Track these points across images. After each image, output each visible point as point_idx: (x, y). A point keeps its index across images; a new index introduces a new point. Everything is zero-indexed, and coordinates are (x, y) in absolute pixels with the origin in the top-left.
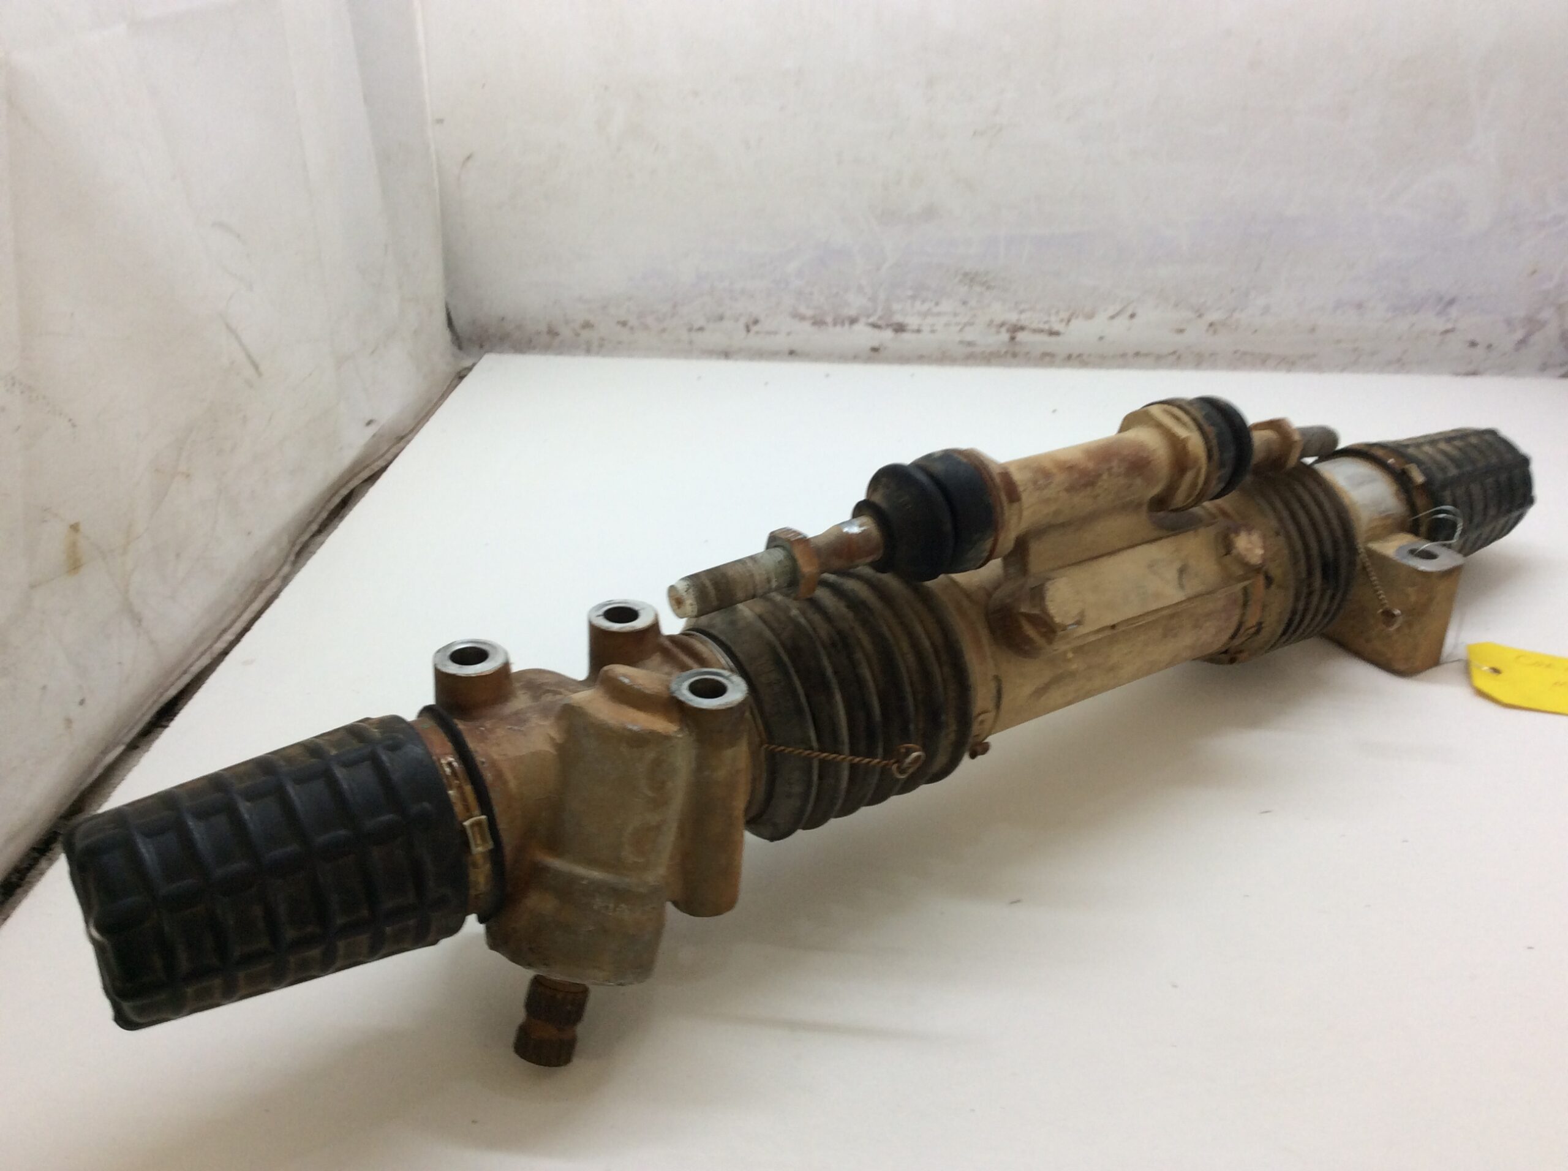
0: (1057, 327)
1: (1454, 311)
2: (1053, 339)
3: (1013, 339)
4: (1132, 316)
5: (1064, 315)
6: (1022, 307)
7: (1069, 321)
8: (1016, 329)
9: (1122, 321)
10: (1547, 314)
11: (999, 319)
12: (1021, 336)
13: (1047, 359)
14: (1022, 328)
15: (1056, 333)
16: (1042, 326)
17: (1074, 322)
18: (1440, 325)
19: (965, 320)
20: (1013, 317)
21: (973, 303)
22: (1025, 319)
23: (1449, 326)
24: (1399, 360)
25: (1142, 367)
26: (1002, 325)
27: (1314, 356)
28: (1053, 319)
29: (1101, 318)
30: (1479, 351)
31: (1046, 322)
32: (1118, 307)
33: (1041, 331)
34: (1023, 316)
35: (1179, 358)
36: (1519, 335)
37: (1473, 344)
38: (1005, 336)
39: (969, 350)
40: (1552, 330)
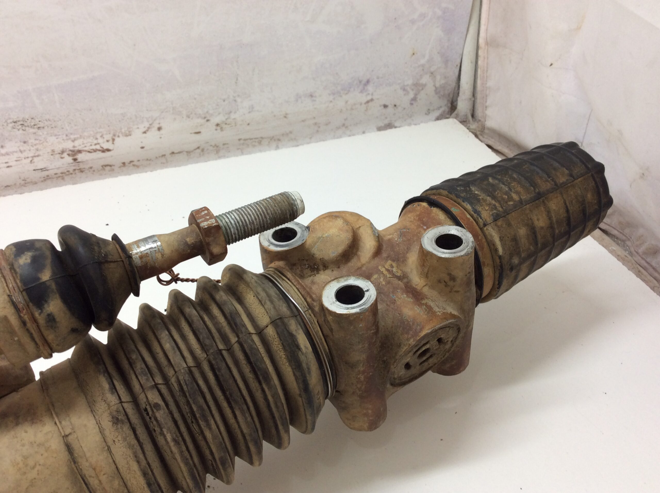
0: (106, 146)
1: (370, 88)
2: (108, 154)
3: (75, 160)
4: (159, 129)
5: (109, 137)
6: (72, 137)
7: (113, 140)
8: (74, 153)
9: (153, 133)
10: (426, 79)
11: (58, 148)
12: (80, 157)
13: (108, 168)
14: (80, 151)
15: (108, 150)
16: (94, 147)
17: (117, 139)
18: (364, 98)
19: (31, 154)
20: (69, 145)
21: (32, 141)
22: (78, 145)
23: (369, 98)
24: (344, 125)
26: (63, 152)
27: (291, 132)
28: (100, 141)
29: (137, 134)
30: (390, 110)
31: (96, 144)
32: (147, 125)
33: (95, 151)
34: (77, 143)
35: (203, 150)
36: (411, 95)
37: (385, 106)
38: (69, 159)
39: (45, 173)
40: (430, 89)
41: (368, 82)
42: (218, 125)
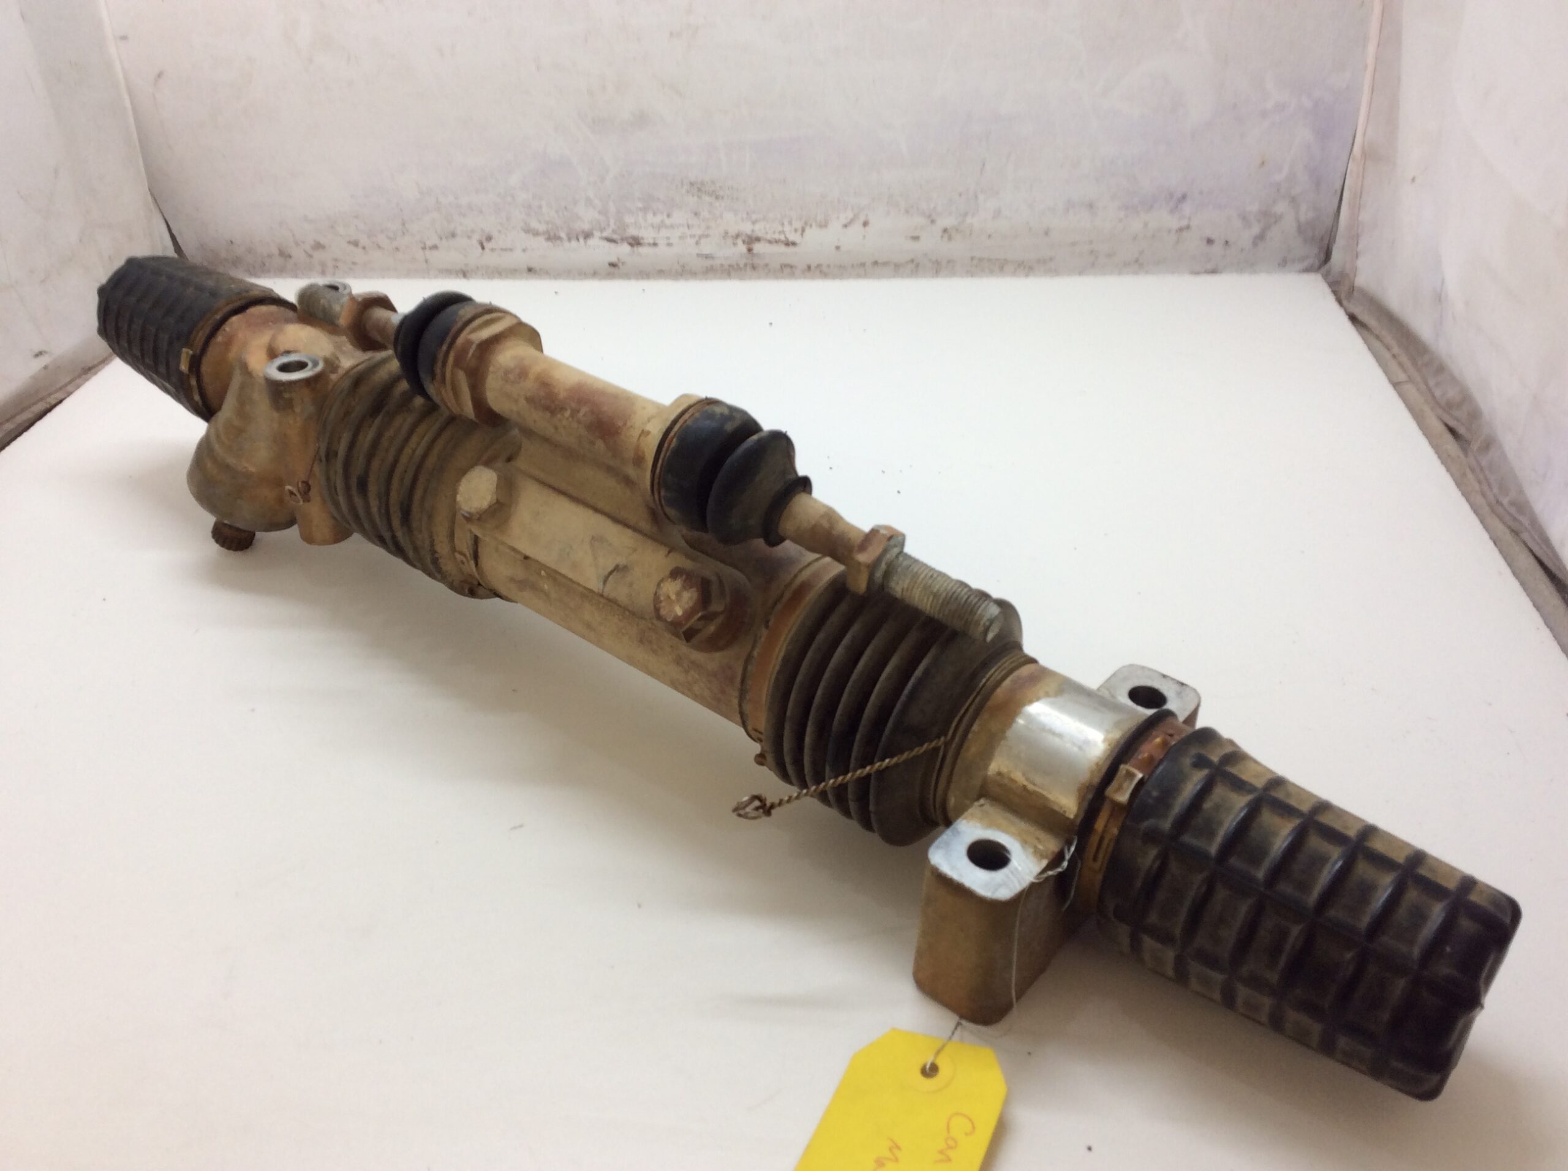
0: (792, 237)
1: (1187, 208)
2: (791, 249)
3: (750, 250)
4: (865, 224)
5: (798, 225)
6: (754, 217)
7: (803, 230)
8: (751, 240)
9: (857, 228)
10: (1281, 207)
11: (733, 231)
12: (758, 247)
13: (788, 270)
14: (758, 239)
15: (794, 244)
16: (777, 236)
17: (808, 231)
18: (1174, 223)
19: (699, 232)
20: (747, 228)
21: (705, 214)
22: (759, 229)
23: (1184, 223)
24: (1137, 261)
25: (880, 277)
26: (737, 236)
27: (1051, 259)
28: (787, 228)
29: (835, 226)
30: (1217, 248)
31: (780, 233)
32: (850, 215)
33: (777, 242)
34: (757, 227)
35: (917, 266)
36: (1256, 229)
37: (1210, 241)
38: (742, 248)
39: (709, 263)
40: (1289, 224)
41: (1184, 197)
42: (945, 230)
